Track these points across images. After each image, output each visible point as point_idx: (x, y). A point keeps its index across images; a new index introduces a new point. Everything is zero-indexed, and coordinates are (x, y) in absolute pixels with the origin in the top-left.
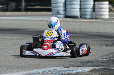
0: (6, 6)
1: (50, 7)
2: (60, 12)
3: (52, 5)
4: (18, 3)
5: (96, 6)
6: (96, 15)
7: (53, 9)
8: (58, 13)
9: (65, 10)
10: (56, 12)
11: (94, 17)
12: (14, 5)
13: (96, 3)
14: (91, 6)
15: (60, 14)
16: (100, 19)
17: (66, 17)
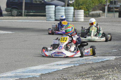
0: (10, 12)
1: (45, 14)
2: (52, 17)
3: (46, 12)
4: (18, 10)
5: (75, 13)
6: (75, 19)
7: (47, 15)
8: (50, 17)
9: (55, 16)
10: (49, 17)
11: (74, 20)
12: (16, 12)
13: (75, 11)
14: (72, 13)
15: (51, 18)
16: (78, 21)
17: (56, 20)
